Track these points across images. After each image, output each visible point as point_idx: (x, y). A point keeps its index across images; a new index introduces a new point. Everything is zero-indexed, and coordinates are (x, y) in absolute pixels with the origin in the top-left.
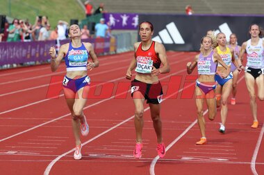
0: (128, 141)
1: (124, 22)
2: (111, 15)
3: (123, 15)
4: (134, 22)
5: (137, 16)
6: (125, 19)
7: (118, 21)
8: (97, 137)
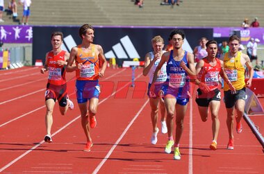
0: (49, 166)
1: (17, 35)
2: (2, 28)
3: (15, 27)
4: (27, 35)
5: (31, 28)
6: (17, 31)
7: (10, 33)
8: (13, 162)
